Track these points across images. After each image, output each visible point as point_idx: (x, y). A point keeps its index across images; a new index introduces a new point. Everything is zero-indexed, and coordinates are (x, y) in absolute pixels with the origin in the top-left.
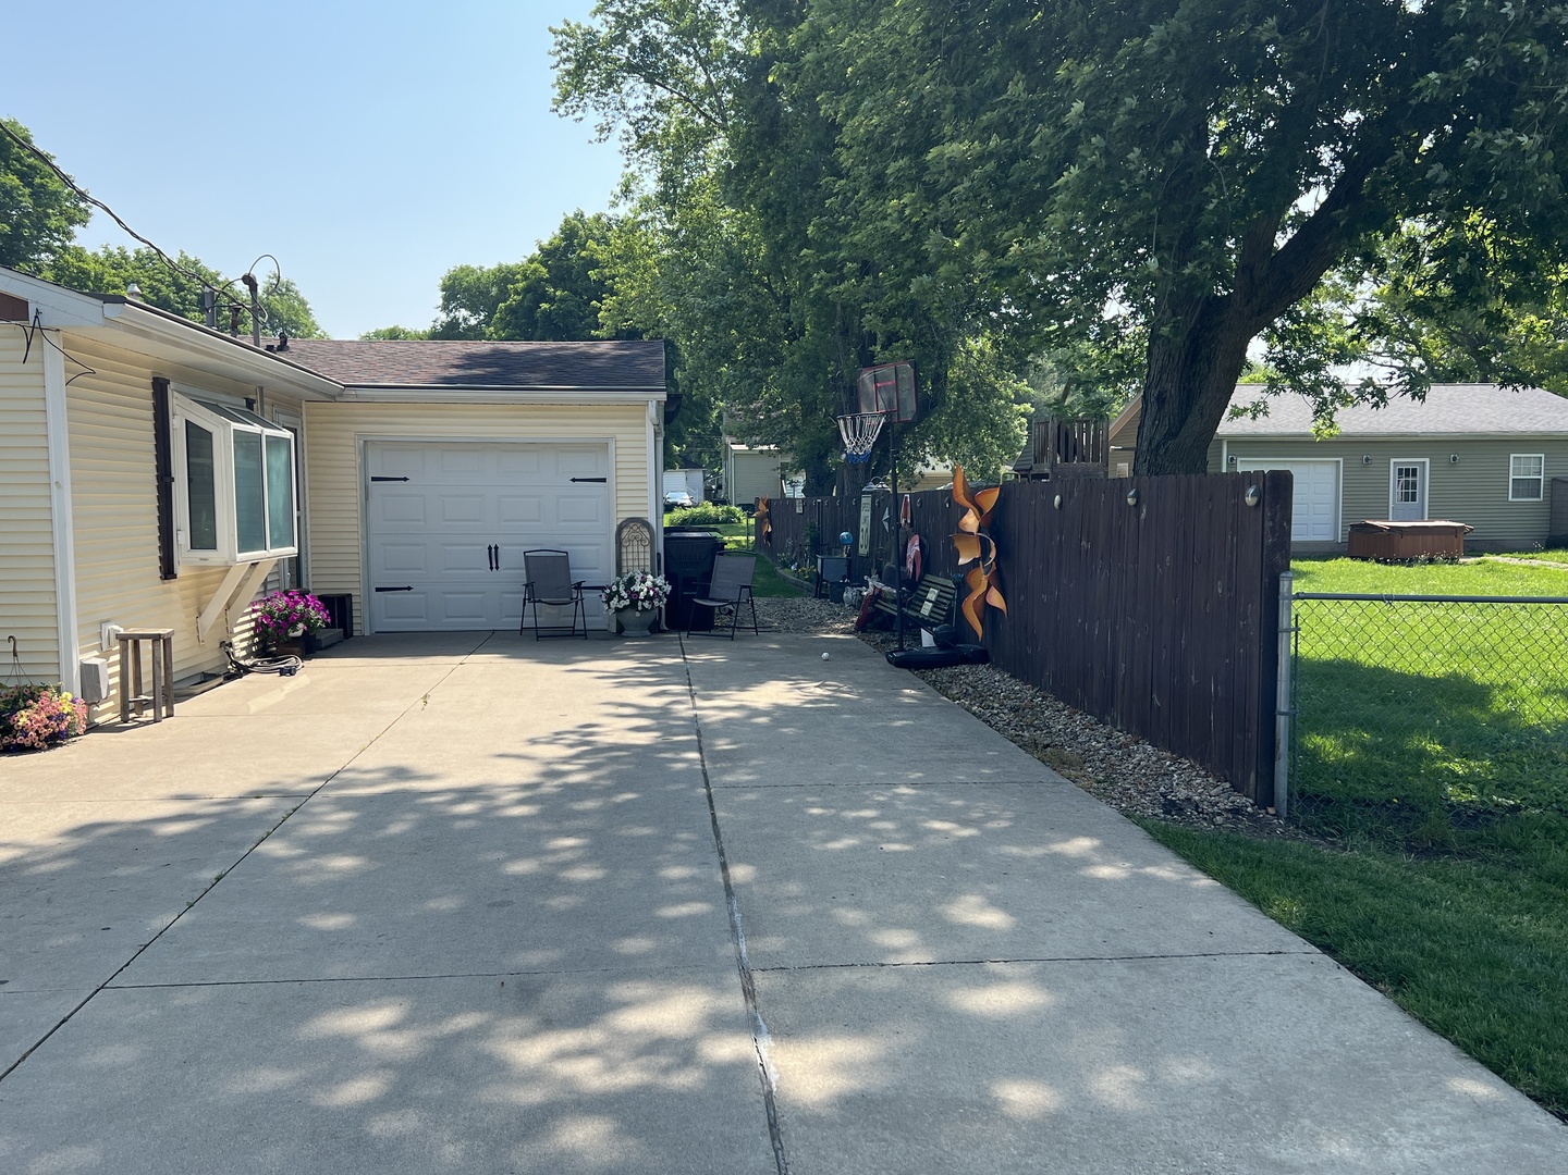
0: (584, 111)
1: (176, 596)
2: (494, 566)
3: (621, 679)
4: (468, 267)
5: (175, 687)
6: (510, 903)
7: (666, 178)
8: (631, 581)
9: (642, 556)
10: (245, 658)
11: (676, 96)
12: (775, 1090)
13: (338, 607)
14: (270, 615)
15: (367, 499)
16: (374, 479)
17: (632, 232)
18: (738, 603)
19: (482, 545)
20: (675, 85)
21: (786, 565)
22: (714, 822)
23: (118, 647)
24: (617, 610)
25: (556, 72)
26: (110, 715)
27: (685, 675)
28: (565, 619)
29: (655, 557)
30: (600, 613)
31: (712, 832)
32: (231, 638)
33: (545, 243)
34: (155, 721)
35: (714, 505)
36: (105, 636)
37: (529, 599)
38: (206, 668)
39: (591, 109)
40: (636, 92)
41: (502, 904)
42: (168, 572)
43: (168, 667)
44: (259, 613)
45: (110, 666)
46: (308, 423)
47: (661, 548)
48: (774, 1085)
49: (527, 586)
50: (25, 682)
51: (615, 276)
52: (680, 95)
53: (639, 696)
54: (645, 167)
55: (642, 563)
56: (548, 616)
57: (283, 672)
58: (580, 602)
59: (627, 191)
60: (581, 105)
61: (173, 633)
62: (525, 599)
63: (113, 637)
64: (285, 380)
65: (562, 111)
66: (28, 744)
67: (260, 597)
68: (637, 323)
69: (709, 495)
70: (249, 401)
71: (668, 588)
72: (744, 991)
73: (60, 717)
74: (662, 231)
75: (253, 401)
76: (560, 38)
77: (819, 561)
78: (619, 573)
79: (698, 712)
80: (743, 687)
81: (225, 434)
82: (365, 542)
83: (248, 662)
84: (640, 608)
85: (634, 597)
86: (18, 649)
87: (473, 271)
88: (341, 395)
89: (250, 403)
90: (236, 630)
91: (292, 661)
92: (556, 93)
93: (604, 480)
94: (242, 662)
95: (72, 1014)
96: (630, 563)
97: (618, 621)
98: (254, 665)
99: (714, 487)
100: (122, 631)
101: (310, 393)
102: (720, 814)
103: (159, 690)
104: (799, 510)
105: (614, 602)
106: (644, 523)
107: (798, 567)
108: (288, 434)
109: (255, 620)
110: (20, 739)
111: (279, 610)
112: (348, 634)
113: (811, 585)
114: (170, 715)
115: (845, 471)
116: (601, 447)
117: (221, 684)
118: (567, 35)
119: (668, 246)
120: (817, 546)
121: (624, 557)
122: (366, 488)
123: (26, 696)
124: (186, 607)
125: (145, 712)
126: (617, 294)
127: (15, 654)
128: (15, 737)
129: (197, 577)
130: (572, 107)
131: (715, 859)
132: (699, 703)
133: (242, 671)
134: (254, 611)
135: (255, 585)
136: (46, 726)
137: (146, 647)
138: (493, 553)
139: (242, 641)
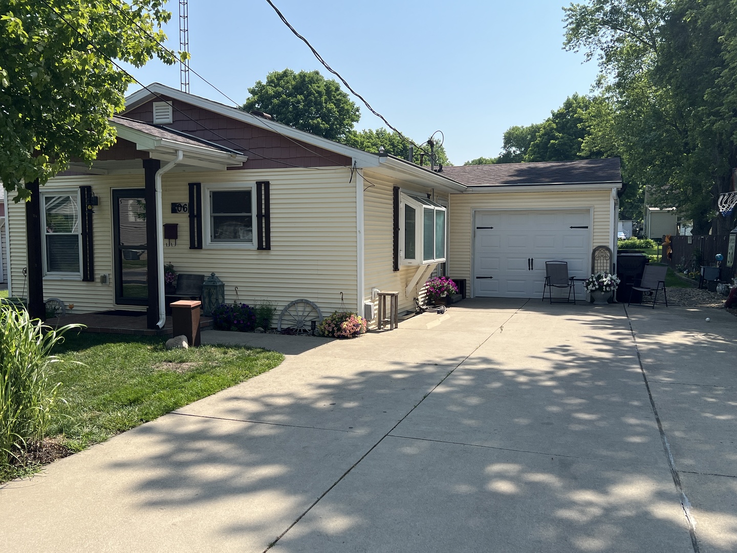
0: (579, 47)
1: (398, 278)
2: (531, 268)
3: (595, 325)
4: (516, 127)
5: (399, 316)
6: (552, 424)
7: (620, 75)
8: (600, 277)
9: (605, 265)
10: (423, 305)
11: (627, 34)
12: (695, 529)
13: (461, 284)
14: (433, 287)
15: (474, 237)
16: (478, 228)
17: (601, 103)
18: (657, 290)
19: (525, 258)
20: (627, 28)
21: (681, 271)
22: (651, 398)
23: (378, 298)
24: (592, 291)
25: (566, 30)
26: (374, 326)
27: (628, 325)
28: (564, 294)
29: (612, 266)
30: (582, 292)
31: (650, 403)
32: (417, 296)
33: (556, 111)
34: (391, 330)
35: (638, 239)
36: (373, 294)
37: (547, 284)
38: (408, 309)
39: (582, 46)
40: (607, 35)
41: (548, 424)
42: (396, 268)
43: (396, 308)
44: (429, 286)
45: (375, 305)
46: (451, 204)
47: (615, 261)
48: (694, 526)
49: (546, 278)
50: (345, 311)
51: (591, 126)
52: (629, 32)
53: (606, 334)
54: (609, 71)
55: (605, 268)
56: (556, 292)
57: (439, 312)
58: (572, 287)
59: (599, 83)
60: (577, 44)
61: (398, 293)
62: (545, 284)
63: (376, 294)
64: (444, 185)
65: (567, 48)
66: (346, 335)
67: (430, 280)
68: (601, 148)
69: (635, 233)
70: (428, 194)
71: (619, 281)
72: (674, 480)
73: (357, 325)
74: (617, 102)
75: (430, 195)
76: (568, 13)
77: (702, 269)
78: (593, 272)
79: (637, 344)
80: (660, 333)
81: (420, 209)
82: (473, 256)
83: (424, 307)
84: (604, 290)
85: (601, 284)
86: (343, 298)
87: (519, 129)
88: (465, 191)
89: (429, 196)
90: (420, 293)
91: (442, 308)
92: (564, 39)
93: (587, 227)
94: (421, 307)
95: (377, 444)
96: (599, 268)
97: (591, 296)
98: (426, 309)
99: (638, 229)
100: (380, 292)
101: (453, 190)
102: (653, 395)
103: (393, 316)
104: (690, 242)
105: (590, 287)
106: (607, 249)
107: (688, 272)
108: (444, 209)
109: (427, 289)
110: (344, 333)
111: (437, 285)
112: (464, 297)
113: (697, 282)
114: (396, 328)
115: (718, 221)
116: (588, 211)
117: (414, 316)
118: (572, 10)
119: (620, 109)
120: (700, 261)
121: (596, 265)
122: (474, 232)
123: (345, 317)
124: (402, 283)
125: (387, 326)
126: (591, 135)
127: (342, 300)
128: (342, 332)
129: (407, 270)
130: (573, 46)
131: (653, 416)
132: (638, 340)
133: (422, 311)
134: (427, 285)
135: (428, 274)
136: (353, 329)
137: (388, 298)
138: (531, 262)
139: (422, 298)
